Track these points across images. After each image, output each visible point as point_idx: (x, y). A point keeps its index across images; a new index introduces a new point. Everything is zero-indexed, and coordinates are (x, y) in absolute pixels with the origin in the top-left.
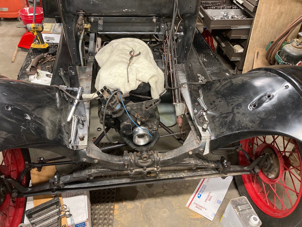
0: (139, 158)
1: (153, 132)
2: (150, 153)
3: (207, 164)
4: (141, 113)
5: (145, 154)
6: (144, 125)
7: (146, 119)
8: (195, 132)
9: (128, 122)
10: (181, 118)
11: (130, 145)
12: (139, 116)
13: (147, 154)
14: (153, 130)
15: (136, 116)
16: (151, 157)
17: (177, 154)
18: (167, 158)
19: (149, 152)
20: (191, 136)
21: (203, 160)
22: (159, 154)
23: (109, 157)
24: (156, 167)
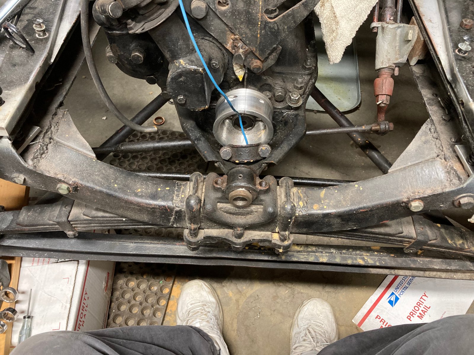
0: (219, 195)
1: (286, 113)
2: (261, 184)
3: (461, 242)
4: (249, 35)
5: (242, 187)
6: (259, 86)
7: (265, 64)
8: (442, 127)
9: (192, 61)
10: (393, 76)
11: (199, 146)
12: (240, 44)
13: (248, 189)
14: (289, 108)
15: (229, 46)
16: (262, 197)
17: (360, 203)
18: (322, 209)
19: (258, 180)
20: (425, 142)
21: (446, 229)
22: (295, 190)
23: (116, 179)
24: (279, 233)
